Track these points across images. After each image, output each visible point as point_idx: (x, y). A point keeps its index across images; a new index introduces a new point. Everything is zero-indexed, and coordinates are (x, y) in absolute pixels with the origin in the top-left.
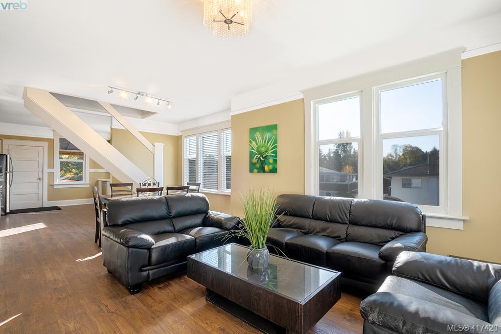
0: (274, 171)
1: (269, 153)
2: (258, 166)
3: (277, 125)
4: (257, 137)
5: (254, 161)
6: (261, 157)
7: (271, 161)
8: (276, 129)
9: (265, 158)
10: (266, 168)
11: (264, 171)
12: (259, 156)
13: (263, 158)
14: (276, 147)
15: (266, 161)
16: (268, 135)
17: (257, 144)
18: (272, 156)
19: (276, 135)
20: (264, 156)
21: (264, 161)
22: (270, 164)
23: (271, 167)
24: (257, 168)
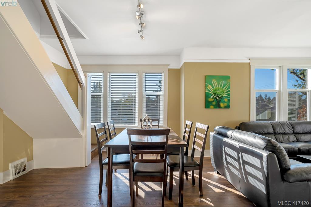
0: (228, 107)
1: (225, 95)
2: (214, 103)
3: (230, 76)
4: (214, 83)
5: (211, 99)
6: (217, 98)
7: (226, 100)
8: (230, 79)
9: (221, 98)
10: (222, 105)
11: (219, 107)
12: (215, 96)
13: (218, 98)
14: (229, 91)
15: (222, 100)
16: (223, 82)
17: (213, 87)
18: (227, 97)
19: (229, 83)
20: (220, 97)
21: (220, 100)
22: (225, 102)
23: (226, 104)
24: (213, 105)
